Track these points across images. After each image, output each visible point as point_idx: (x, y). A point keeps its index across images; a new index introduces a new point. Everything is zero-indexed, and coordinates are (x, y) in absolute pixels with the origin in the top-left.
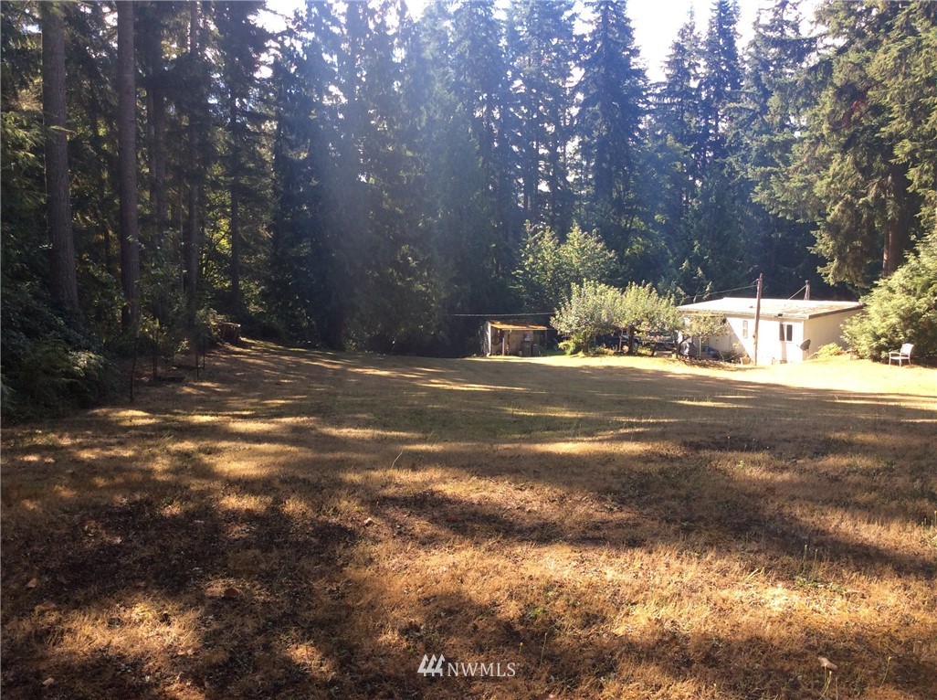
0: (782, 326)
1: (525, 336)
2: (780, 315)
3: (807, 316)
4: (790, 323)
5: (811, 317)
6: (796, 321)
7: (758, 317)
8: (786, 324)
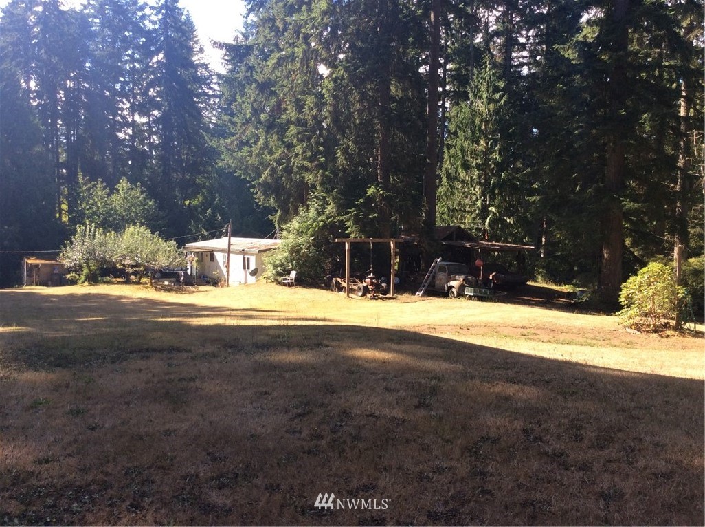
0: (244, 258)
1: (54, 269)
2: (243, 250)
3: (257, 251)
4: (248, 257)
5: (260, 252)
6: (252, 255)
7: (229, 252)
8: (246, 257)
